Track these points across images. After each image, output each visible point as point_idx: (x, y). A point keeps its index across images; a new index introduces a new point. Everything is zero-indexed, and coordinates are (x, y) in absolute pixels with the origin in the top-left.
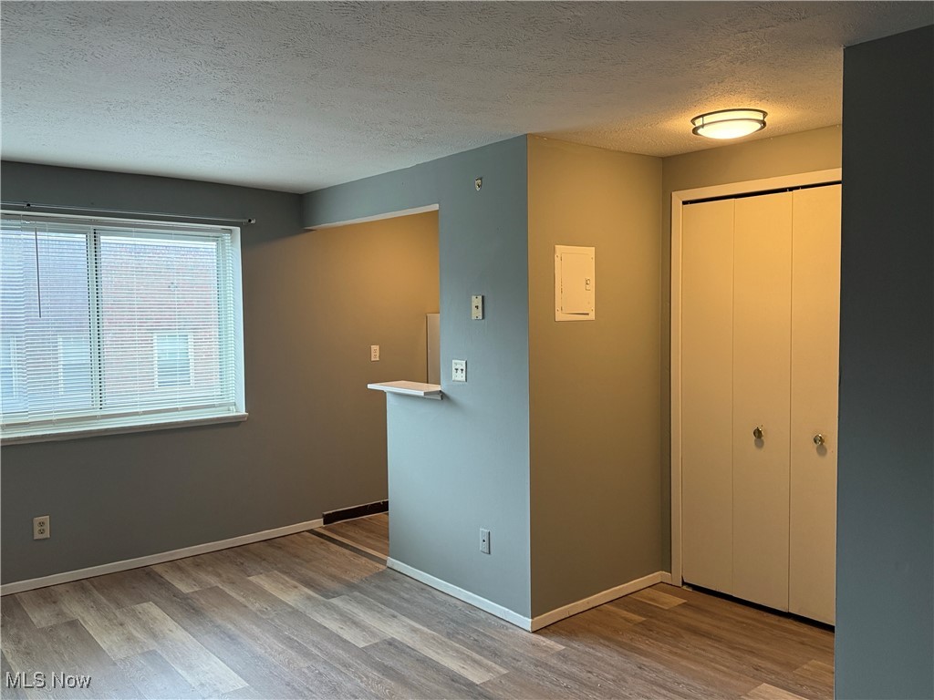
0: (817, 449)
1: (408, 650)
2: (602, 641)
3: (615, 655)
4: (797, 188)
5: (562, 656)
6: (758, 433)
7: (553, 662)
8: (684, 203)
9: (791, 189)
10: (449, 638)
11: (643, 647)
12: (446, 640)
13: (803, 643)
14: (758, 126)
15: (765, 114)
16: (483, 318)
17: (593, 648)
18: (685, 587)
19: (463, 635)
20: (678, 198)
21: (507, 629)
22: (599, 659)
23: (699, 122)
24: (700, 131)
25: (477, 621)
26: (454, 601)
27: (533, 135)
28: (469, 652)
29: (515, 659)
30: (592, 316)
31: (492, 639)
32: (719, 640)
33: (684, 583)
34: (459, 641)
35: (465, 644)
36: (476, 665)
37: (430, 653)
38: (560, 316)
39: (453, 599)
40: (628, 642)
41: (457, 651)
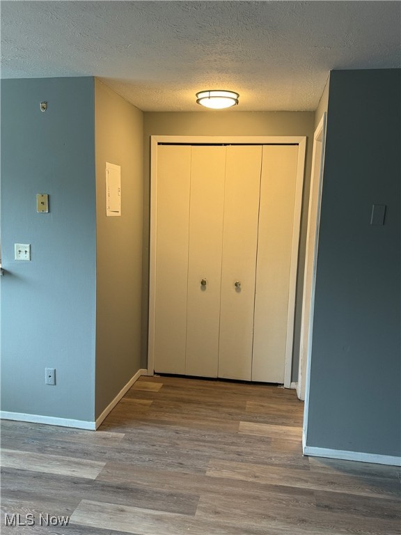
0: (236, 289)
1: (19, 472)
2: (142, 423)
3: (157, 429)
4: (229, 144)
5: (130, 441)
6: (203, 283)
7: (126, 446)
8: (159, 144)
9: (225, 144)
10: (43, 453)
11: (167, 419)
12: (42, 455)
13: (234, 393)
14: (234, 102)
15: (238, 95)
16: (49, 212)
17: (142, 429)
18: (155, 376)
19: (50, 447)
20: (155, 139)
21: (77, 433)
22: (151, 435)
25: (51, 434)
26: (21, 424)
28: (68, 458)
29: (101, 452)
30: (119, 214)
31: (74, 443)
32: (199, 403)
33: (155, 373)
34: (52, 453)
35: (58, 453)
36: (81, 467)
38: (109, 213)
39: (18, 423)
40: (156, 418)
41: (57, 460)
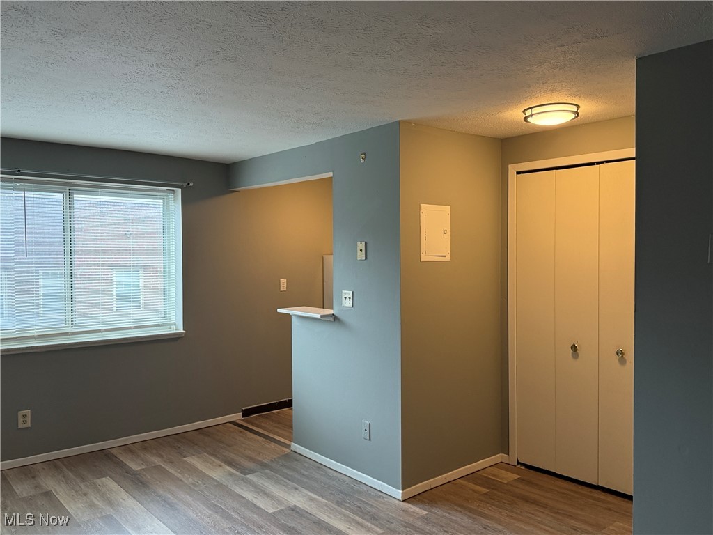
0: (619, 360)
1: (307, 515)
2: (456, 507)
3: (465, 518)
4: (602, 162)
5: (425, 520)
6: (574, 348)
7: (419, 523)
8: (518, 173)
9: (598, 163)
10: (339, 506)
11: (487, 512)
12: (336, 507)
13: (609, 509)
14: (573, 116)
15: (578, 107)
16: (366, 258)
17: (449, 513)
18: (519, 466)
19: (349, 503)
20: (513, 169)
21: (383, 498)
22: (453, 521)
23: (529, 112)
24: (529, 119)
25: (360, 493)
26: (343, 477)
27: (404, 121)
28: (353, 516)
29: (388, 521)
30: (448, 258)
31: (372, 506)
32: (545, 506)
33: (518, 463)
34: (346, 508)
35: (351, 510)
36: (360, 527)
37: (324, 517)
38: (424, 258)
39: (342, 475)
40: (475, 508)
41: (345, 516)
